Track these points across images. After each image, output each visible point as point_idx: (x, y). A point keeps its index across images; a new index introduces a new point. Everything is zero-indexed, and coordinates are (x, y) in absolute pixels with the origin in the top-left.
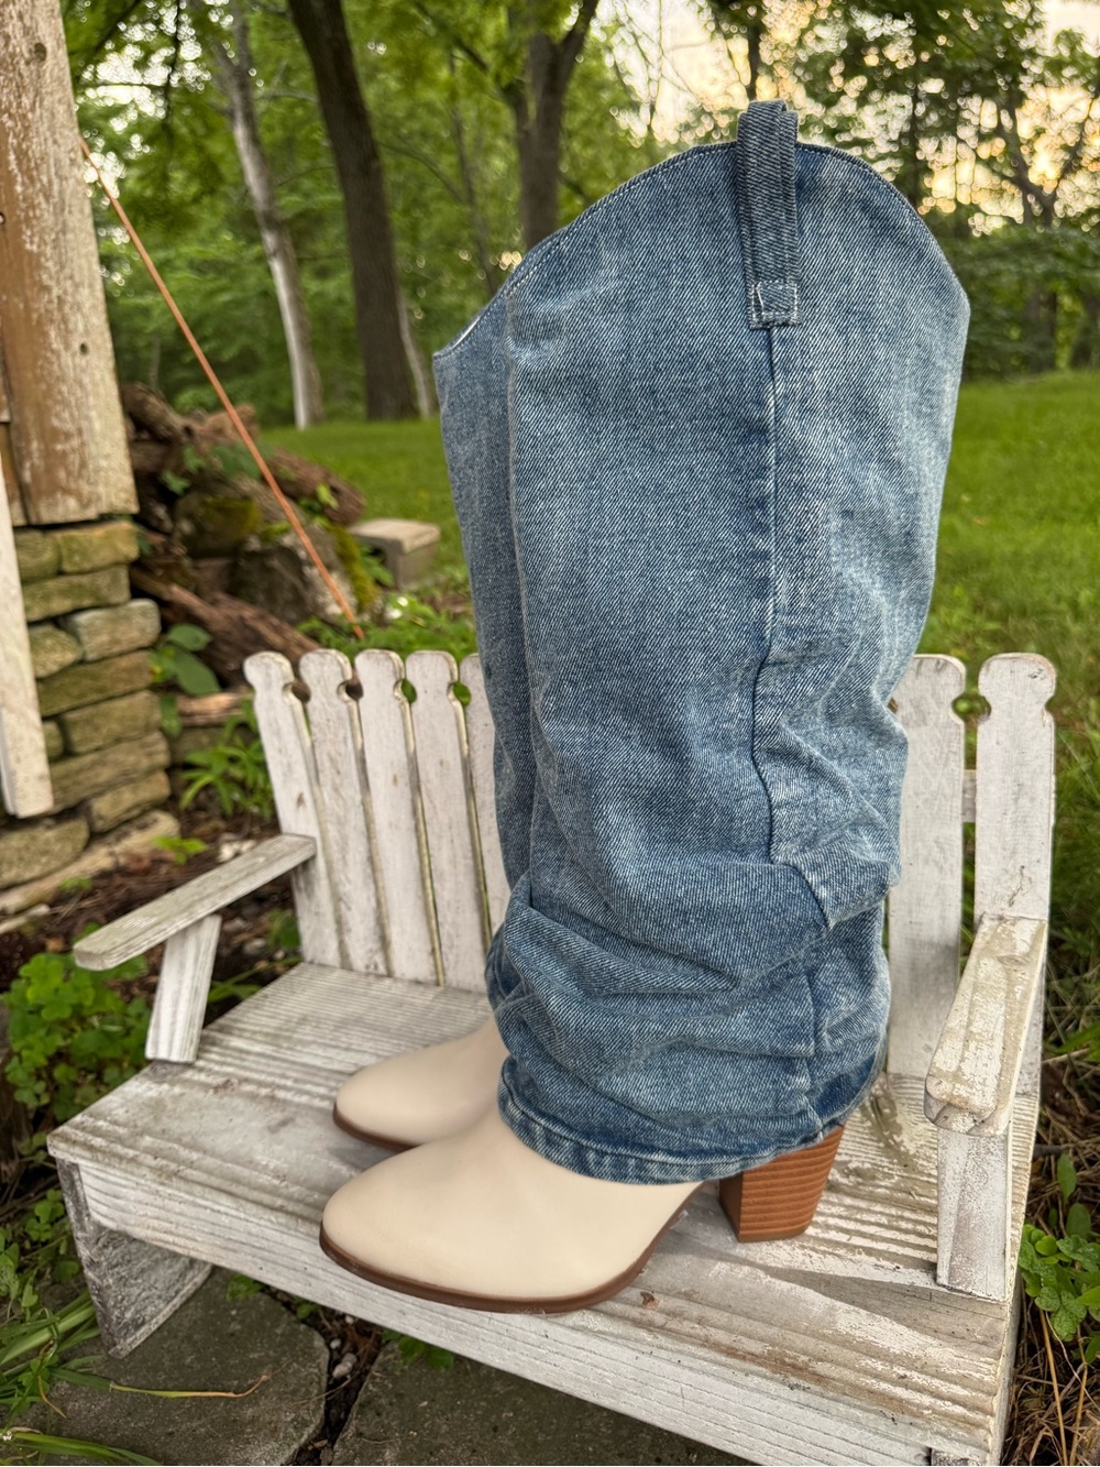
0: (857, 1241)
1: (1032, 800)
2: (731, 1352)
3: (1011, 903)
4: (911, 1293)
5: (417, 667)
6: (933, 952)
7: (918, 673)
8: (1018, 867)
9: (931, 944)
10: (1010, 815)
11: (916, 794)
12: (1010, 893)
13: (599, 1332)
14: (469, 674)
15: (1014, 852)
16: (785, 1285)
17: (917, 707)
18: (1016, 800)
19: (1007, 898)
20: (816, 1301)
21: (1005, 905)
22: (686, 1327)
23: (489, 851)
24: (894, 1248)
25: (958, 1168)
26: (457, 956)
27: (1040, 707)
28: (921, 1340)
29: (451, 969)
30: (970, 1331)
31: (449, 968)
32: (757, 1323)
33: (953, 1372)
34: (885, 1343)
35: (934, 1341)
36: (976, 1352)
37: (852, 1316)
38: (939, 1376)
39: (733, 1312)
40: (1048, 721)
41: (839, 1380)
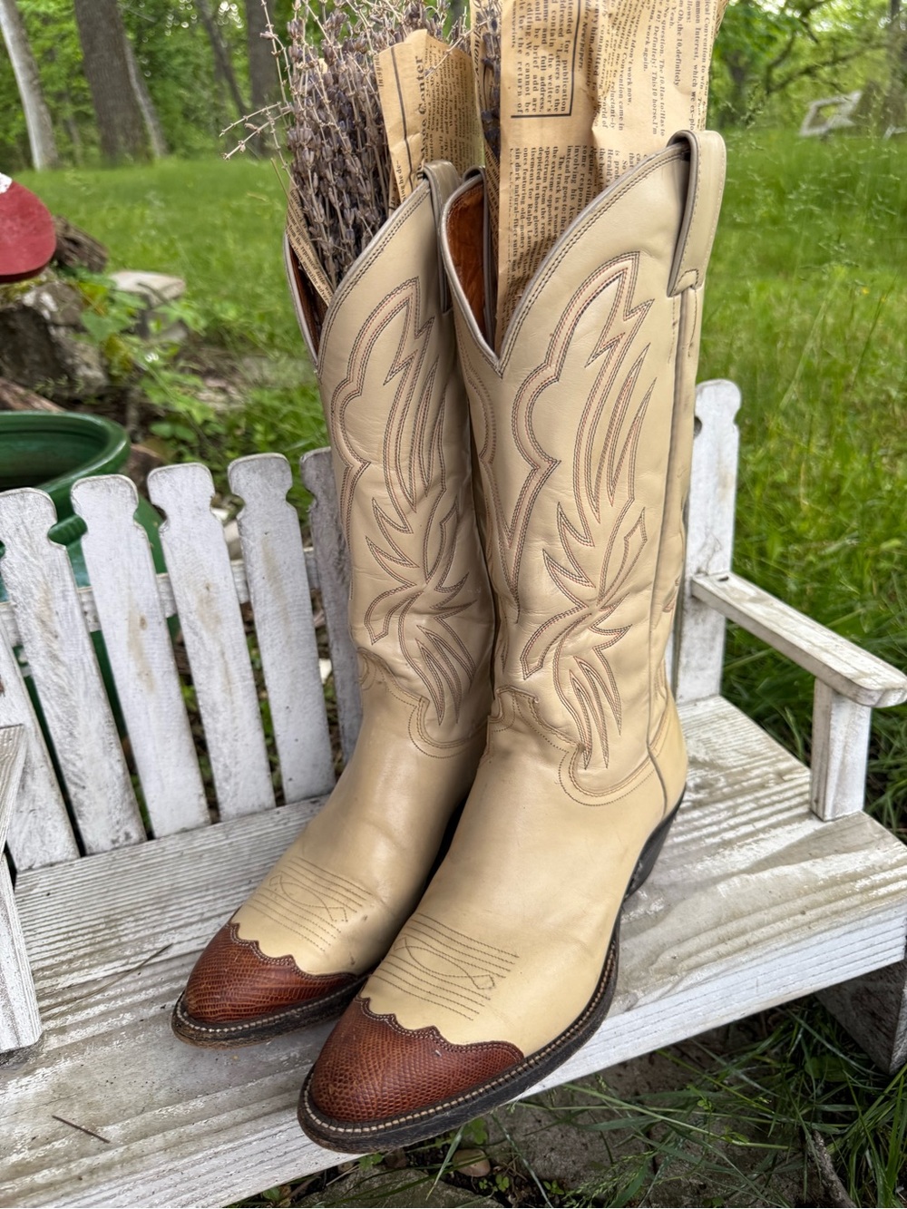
0: (760, 825)
3: (708, 566)
4: (817, 837)
5: (167, 485)
8: (714, 538)
10: (710, 502)
12: (707, 558)
14: (243, 481)
15: (712, 528)
16: (766, 875)
19: (706, 563)
20: (792, 871)
21: (704, 568)
22: (759, 934)
24: (781, 817)
25: (842, 738)
26: (237, 784)
27: (732, 418)
28: (861, 855)
29: (229, 800)
30: (871, 835)
31: (226, 800)
32: (786, 905)
33: (894, 861)
34: (850, 869)
35: (866, 852)
36: (886, 844)
37: (818, 866)
38: (893, 867)
39: (767, 908)
40: (735, 427)
41: (862, 904)
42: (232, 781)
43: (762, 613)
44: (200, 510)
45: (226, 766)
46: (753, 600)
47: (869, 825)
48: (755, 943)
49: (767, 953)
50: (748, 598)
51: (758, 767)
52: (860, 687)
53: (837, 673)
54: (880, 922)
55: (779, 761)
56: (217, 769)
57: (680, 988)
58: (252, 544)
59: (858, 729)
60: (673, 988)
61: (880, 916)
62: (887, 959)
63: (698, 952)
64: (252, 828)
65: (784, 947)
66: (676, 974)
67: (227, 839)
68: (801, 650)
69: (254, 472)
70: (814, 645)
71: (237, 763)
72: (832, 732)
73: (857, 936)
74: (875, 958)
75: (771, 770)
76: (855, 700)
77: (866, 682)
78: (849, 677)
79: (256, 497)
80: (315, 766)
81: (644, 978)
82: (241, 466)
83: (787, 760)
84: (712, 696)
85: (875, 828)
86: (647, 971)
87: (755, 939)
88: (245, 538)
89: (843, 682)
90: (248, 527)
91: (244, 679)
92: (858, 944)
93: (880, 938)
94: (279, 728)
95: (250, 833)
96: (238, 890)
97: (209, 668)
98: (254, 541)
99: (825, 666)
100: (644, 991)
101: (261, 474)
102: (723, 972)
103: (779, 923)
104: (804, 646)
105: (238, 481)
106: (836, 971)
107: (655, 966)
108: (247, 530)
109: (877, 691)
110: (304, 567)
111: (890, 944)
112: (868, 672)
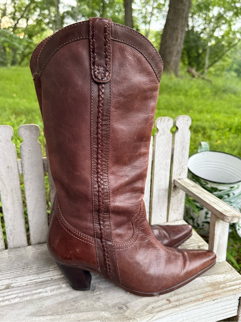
1: (185, 150)
2: (198, 300)
3: (180, 175)
6: (163, 191)
7: (164, 121)
8: (182, 166)
9: (163, 190)
10: (181, 154)
11: (162, 153)
12: (180, 173)
13: (163, 316)
15: (181, 163)
17: (163, 130)
18: (182, 151)
19: (179, 174)
21: (178, 176)
22: (184, 301)
23: (29, 196)
25: (219, 234)
26: (14, 236)
27: (188, 128)
28: (223, 276)
29: (11, 242)
30: (227, 269)
31: (10, 242)
32: (195, 291)
33: (234, 278)
34: (219, 280)
35: (225, 275)
36: (232, 272)
37: (208, 279)
38: (233, 281)
39: (188, 292)
40: (189, 131)
41: (222, 293)
42: (13, 235)
43: (195, 191)
44: (7, 141)
45: (11, 230)
46: (193, 187)
47: (227, 266)
48: (182, 304)
49: (186, 308)
50: (191, 186)
51: (192, 244)
52: (225, 215)
53: (217, 211)
54: (228, 300)
55: (200, 242)
56: (8, 230)
57: (154, 319)
58: (24, 154)
59: (225, 231)
60: (151, 318)
61: (228, 297)
62: (231, 314)
63: (162, 306)
64: (17, 252)
65: (193, 306)
66: (152, 313)
67: (8, 255)
68: (206, 203)
69: (27, 130)
70: (210, 201)
71: (14, 229)
72: (215, 231)
73: (220, 305)
74: (227, 314)
75: (196, 245)
76: (223, 220)
77: (227, 214)
78: (221, 212)
79: (27, 138)
80: (42, 233)
81: (141, 314)
82: (22, 127)
83: (203, 242)
84: (181, 219)
85: (229, 267)
86: (143, 312)
87: (183, 303)
88: (22, 152)
89: (219, 214)
90: (23, 148)
91: (18, 200)
92: (220, 308)
93: (228, 306)
94: (30, 218)
95: (17, 254)
96: (7, 273)
97: (7, 195)
98: (25, 153)
99: (214, 208)
100: (140, 319)
101: (29, 130)
102: (170, 314)
103: (192, 297)
104: (208, 201)
105: (21, 132)
106: (212, 317)
107: (146, 310)
108: (23, 149)
109: (230, 217)
110: (42, 163)
111: (232, 309)
112: (228, 211)
